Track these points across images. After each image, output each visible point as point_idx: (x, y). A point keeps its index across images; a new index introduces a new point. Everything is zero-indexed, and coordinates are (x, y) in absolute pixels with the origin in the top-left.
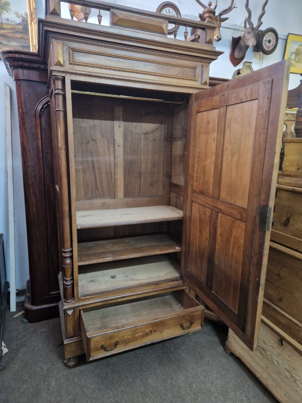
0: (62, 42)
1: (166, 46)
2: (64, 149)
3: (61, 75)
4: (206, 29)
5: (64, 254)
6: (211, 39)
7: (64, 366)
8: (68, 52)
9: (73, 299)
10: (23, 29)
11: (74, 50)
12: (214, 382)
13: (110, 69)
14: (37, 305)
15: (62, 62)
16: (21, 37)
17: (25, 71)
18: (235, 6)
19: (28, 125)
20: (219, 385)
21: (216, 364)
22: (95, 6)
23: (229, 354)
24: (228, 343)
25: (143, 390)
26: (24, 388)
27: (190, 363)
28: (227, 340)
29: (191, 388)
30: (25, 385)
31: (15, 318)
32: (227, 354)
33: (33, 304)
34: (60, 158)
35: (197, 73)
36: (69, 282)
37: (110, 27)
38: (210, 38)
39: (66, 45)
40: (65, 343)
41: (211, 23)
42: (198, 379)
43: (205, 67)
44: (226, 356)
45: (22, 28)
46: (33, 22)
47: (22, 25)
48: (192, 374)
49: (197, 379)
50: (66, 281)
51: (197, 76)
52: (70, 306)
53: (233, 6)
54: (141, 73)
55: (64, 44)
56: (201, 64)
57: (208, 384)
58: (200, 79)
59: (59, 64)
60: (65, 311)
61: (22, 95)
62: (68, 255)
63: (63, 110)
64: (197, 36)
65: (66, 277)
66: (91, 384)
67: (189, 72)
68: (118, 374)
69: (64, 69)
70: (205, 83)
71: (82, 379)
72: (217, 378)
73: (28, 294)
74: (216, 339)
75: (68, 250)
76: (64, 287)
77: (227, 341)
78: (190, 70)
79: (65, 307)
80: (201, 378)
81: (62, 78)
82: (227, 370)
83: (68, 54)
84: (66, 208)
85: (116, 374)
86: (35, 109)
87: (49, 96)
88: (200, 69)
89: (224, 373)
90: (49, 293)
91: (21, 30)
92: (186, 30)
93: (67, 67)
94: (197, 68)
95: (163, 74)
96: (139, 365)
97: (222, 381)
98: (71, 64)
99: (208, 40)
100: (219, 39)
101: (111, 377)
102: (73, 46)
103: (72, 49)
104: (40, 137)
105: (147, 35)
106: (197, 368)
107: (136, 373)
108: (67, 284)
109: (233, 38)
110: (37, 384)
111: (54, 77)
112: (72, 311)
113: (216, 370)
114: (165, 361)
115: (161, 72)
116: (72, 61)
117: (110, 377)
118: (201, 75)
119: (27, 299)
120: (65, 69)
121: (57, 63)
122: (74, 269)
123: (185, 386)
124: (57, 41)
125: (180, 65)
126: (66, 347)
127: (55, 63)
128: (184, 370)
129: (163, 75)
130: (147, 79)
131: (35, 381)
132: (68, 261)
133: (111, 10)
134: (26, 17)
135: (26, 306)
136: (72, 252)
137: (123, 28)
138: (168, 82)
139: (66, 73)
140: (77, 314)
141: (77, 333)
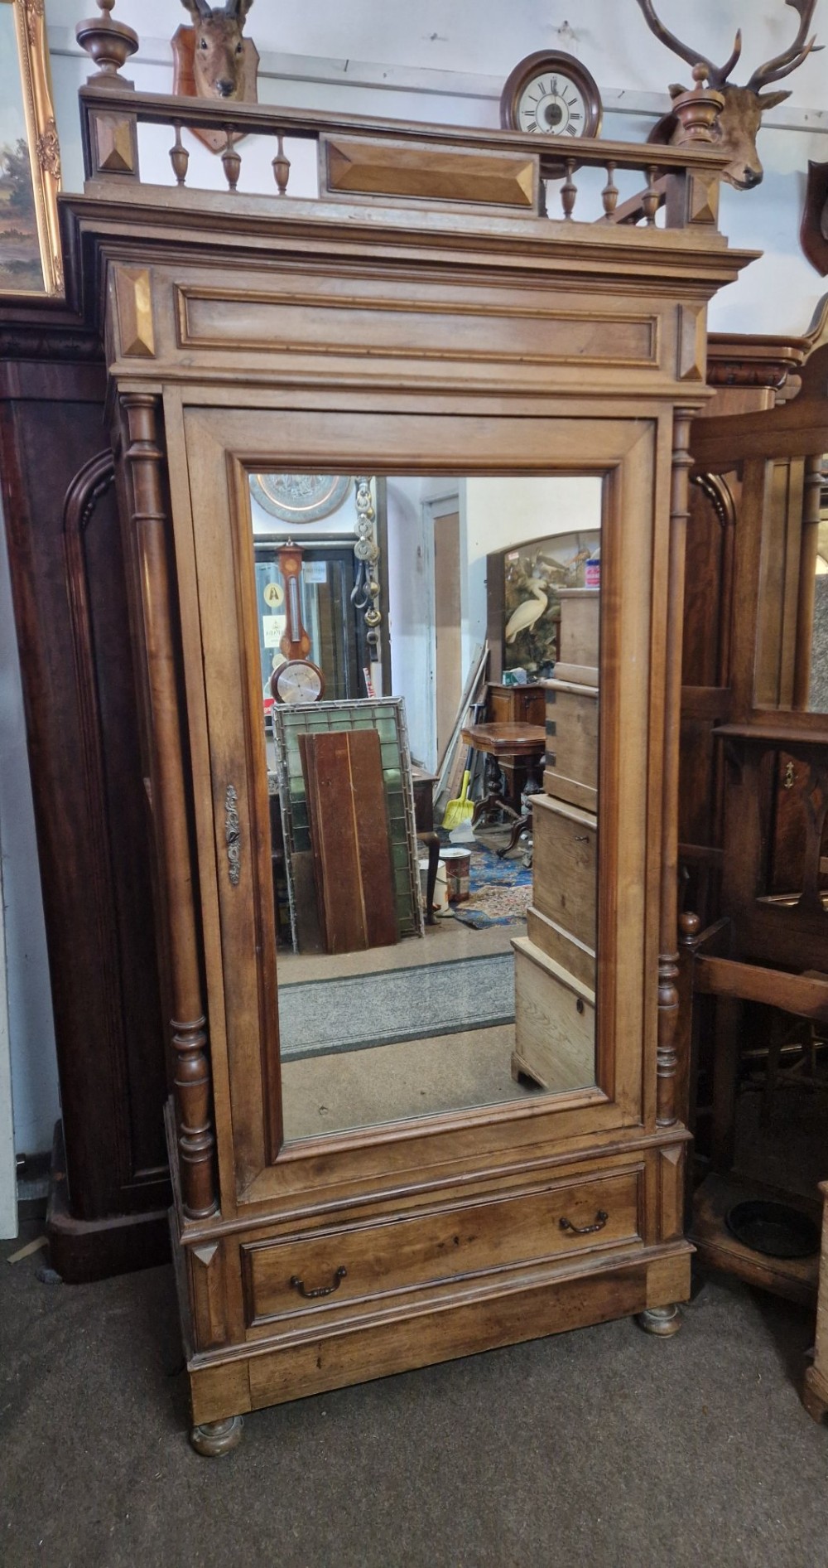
0: (147, 269)
1: (535, 249)
2: (169, 658)
3: (149, 391)
4: (688, 172)
5: (177, 1039)
6: (707, 209)
7: (191, 1453)
8: (170, 304)
9: (214, 1206)
10: (13, 201)
11: (193, 296)
12: (759, 1529)
13: (326, 354)
14: (92, 1217)
15: (150, 345)
16: (9, 230)
17: (23, 364)
18: (816, 44)
19: (40, 563)
20: (780, 1542)
21: (768, 1458)
22: (262, 126)
23: (819, 1419)
24: (817, 1377)
25: (484, 1552)
26: (48, 1532)
27: (665, 1453)
28: (810, 1361)
29: (670, 1550)
30: (50, 1523)
31: (16, 1263)
32: (815, 1420)
33: (77, 1213)
34: (155, 690)
35: (658, 340)
36: (198, 1140)
37: (321, 200)
38: (703, 205)
39: (164, 280)
40: (191, 1367)
41: (707, 146)
42: (695, 1515)
43: (687, 315)
44: (811, 1426)
45: (9, 198)
46: (47, 173)
47: (11, 187)
48: (674, 1495)
49: (692, 1516)
50: (190, 1137)
51: (658, 350)
52: (205, 1232)
53: (806, 43)
54: (444, 356)
55: (155, 276)
56: (674, 302)
57: (736, 1536)
58: (671, 363)
59: (139, 351)
60: (188, 1248)
61: (17, 452)
62: (192, 1043)
63: (157, 516)
64: (652, 199)
65: (187, 1126)
66: (291, 1528)
67: (629, 337)
68: (388, 1489)
69: (156, 367)
70: (693, 375)
71: (257, 1505)
72: (773, 1515)
73: (59, 1176)
74: (769, 1356)
75: (193, 1025)
76: (181, 1160)
77: (810, 1369)
78: (631, 330)
79: (187, 1237)
80: (709, 1512)
81: (152, 398)
82: (810, 1480)
83: (171, 313)
84: (180, 871)
85: (383, 1488)
86: (65, 501)
87: (110, 452)
88: (673, 322)
89: (798, 1493)
90: (134, 1173)
91: (5, 205)
92: (610, 183)
93: (171, 359)
94: (659, 319)
95: (527, 355)
96: (469, 1454)
97: (790, 1527)
98: (180, 346)
99: (696, 210)
100: (751, 178)
101: (364, 1500)
102: (186, 281)
103: (183, 292)
104: (83, 602)
105: (457, 217)
106: (693, 1472)
107: (457, 1488)
108: (191, 1148)
109: (811, 164)
110: (95, 1520)
111: (122, 398)
112: (213, 1249)
113: (768, 1480)
114: (570, 1442)
115: (518, 347)
116: (188, 337)
117: (360, 1501)
118: (673, 346)
119: (54, 1195)
120: (161, 367)
121: (131, 348)
122: (216, 1096)
123: (646, 1542)
124: (128, 267)
125: (590, 316)
126: (195, 1384)
127: (126, 350)
128: (641, 1479)
129: (525, 358)
130: (466, 380)
131: (88, 1509)
132: (194, 1065)
133: (323, 135)
134: (21, 155)
135: (52, 1220)
136: (205, 1029)
137: (370, 199)
138: (544, 383)
139: (165, 382)
140: (234, 1259)
141: (236, 1330)
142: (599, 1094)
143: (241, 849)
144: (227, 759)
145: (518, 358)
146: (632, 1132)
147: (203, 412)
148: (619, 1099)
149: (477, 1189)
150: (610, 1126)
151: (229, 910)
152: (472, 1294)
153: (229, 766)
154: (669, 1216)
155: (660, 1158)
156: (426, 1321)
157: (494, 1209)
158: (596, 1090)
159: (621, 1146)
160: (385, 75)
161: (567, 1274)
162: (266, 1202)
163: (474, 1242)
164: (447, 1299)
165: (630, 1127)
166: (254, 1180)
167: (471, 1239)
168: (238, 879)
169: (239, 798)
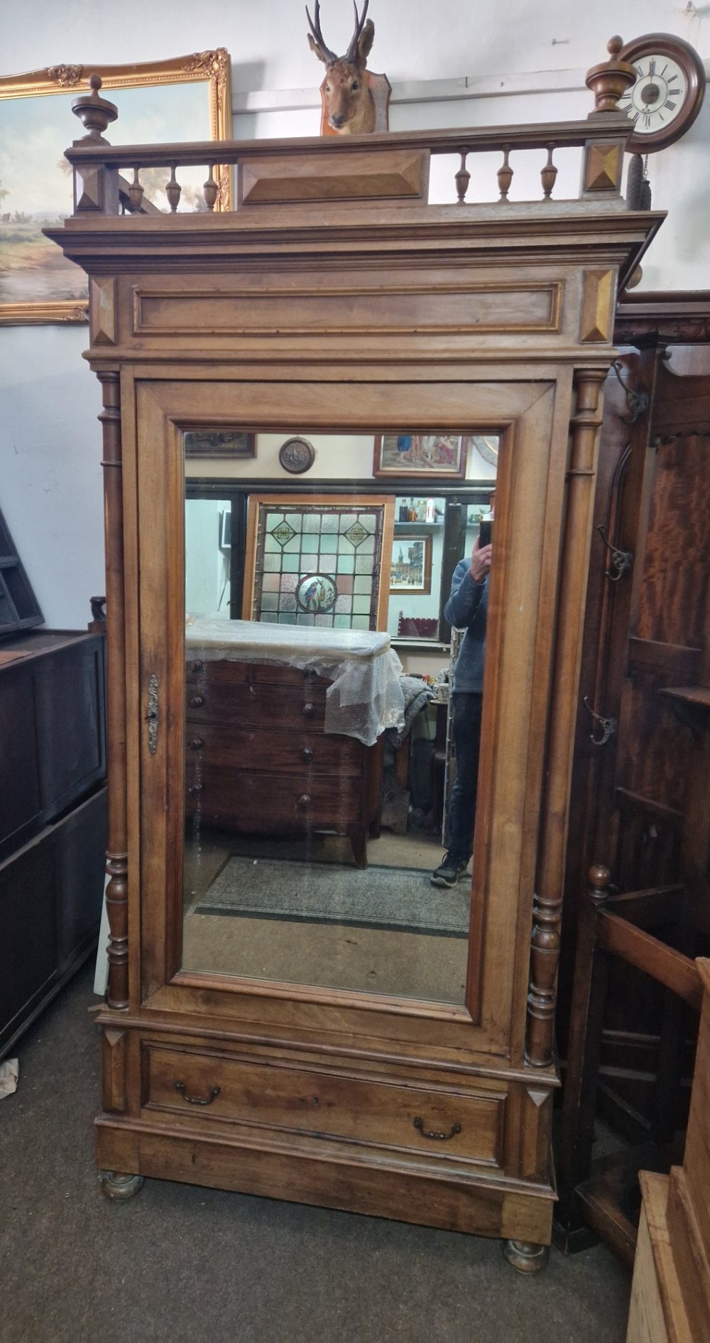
0: (112, 278)
1: (420, 233)
3: (110, 369)
4: (588, 143)
6: (604, 176)
8: (127, 303)
9: (126, 1002)
11: (144, 296)
13: (244, 335)
15: (111, 335)
35: (558, 305)
36: (120, 947)
37: (240, 214)
38: (599, 173)
39: (124, 285)
40: (97, 1122)
52: (114, 1020)
55: (118, 283)
56: (580, 268)
58: (572, 327)
59: (102, 340)
60: (100, 1029)
62: (118, 870)
63: (116, 464)
64: (549, 174)
69: (116, 351)
70: (594, 338)
75: (118, 857)
78: (528, 298)
79: (101, 1018)
81: (114, 375)
83: (127, 310)
84: (116, 735)
92: (506, 163)
93: (127, 345)
94: (559, 286)
95: (421, 327)
98: (135, 335)
102: (141, 285)
103: (137, 293)
108: (112, 951)
112: (119, 1035)
116: (139, 327)
120: (120, 351)
121: (98, 338)
122: (129, 916)
125: (486, 288)
126: (100, 1135)
130: (362, 351)
132: (119, 888)
133: (240, 160)
136: (125, 862)
138: (437, 351)
139: (121, 363)
140: (135, 1050)
141: (135, 1105)
142: (464, 1014)
143: (159, 726)
144: (153, 654)
145: (412, 330)
146: (496, 1059)
147: (150, 384)
148: (484, 1023)
149: (339, 1062)
150: (476, 1047)
151: (148, 773)
152: (327, 1152)
153: (153, 660)
154: (530, 1155)
155: (526, 1097)
156: (284, 1160)
157: (353, 1084)
158: (463, 1008)
159: (482, 1070)
160: (502, 84)
161: (419, 1170)
162: (162, 1012)
163: (333, 1108)
164: (307, 1148)
165: (495, 1055)
166: (155, 992)
167: (330, 1105)
168: (155, 749)
169: (160, 686)
